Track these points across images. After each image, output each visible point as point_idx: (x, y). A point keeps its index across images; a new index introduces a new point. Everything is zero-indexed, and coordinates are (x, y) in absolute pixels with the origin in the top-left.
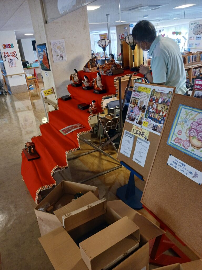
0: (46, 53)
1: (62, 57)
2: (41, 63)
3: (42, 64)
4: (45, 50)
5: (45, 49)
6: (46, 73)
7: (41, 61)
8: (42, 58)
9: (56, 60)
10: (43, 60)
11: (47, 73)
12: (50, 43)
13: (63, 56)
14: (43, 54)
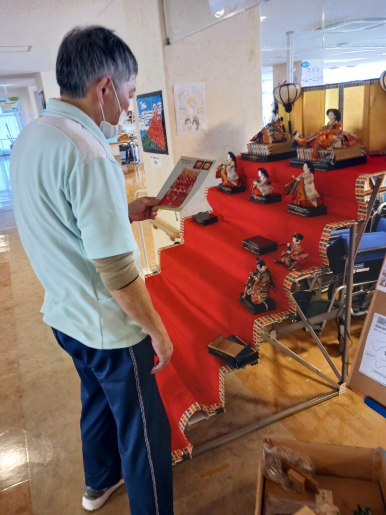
0: (160, 113)
1: (196, 122)
2: (143, 135)
3: (145, 138)
4: (158, 106)
5: (160, 103)
6: (154, 158)
7: (144, 131)
8: (147, 125)
9: (184, 130)
10: (150, 130)
11: (158, 158)
12: (173, 89)
13: (200, 122)
14: (151, 116)
